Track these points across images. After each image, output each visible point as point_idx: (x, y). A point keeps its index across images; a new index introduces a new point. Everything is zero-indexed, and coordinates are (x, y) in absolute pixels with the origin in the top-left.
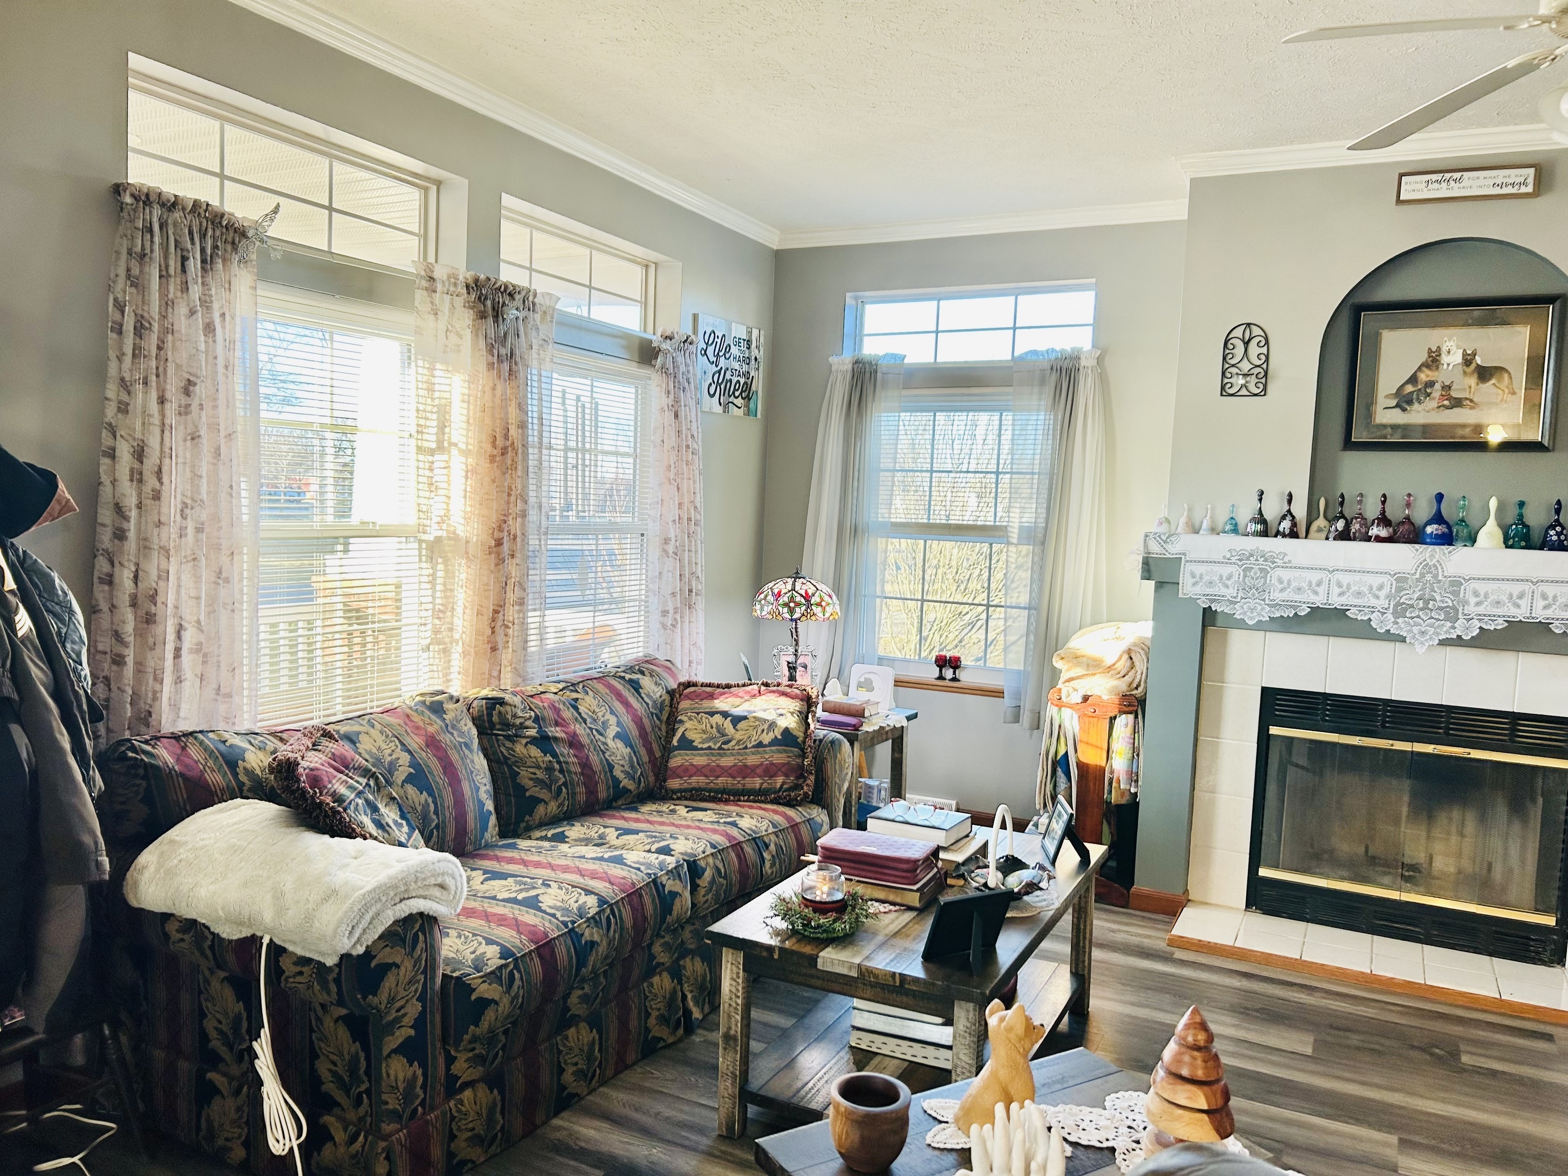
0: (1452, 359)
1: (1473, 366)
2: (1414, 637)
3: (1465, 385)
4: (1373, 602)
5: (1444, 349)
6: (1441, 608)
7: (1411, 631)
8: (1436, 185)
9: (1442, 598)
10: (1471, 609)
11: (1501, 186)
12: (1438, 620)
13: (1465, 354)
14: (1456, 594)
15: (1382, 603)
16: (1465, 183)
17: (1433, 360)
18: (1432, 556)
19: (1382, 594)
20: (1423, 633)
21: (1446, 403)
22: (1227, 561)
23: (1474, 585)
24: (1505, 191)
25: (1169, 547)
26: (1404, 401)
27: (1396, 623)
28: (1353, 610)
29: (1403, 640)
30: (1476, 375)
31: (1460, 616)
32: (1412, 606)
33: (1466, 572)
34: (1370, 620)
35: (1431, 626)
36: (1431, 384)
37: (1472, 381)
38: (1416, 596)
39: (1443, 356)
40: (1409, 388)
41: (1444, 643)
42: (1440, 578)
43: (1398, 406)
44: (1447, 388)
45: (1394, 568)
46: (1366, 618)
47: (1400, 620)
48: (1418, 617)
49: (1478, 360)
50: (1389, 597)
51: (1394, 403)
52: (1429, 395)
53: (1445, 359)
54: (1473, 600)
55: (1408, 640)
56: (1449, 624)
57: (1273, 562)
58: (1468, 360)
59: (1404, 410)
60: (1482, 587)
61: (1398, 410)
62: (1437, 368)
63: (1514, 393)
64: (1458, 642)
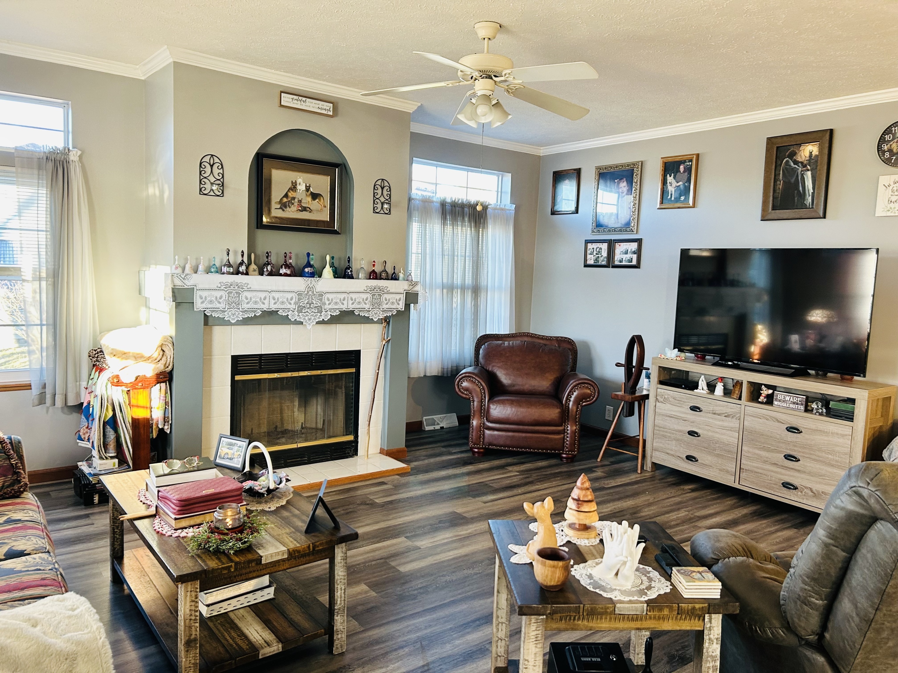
0: (301, 187)
1: (310, 192)
2: (306, 322)
3: (307, 201)
4: (289, 306)
5: (298, 182)
6: (316, 307)
7: (304, 319)
8: (296, 101)
9: (316, 302)
10: (327, 307)
11: (321, 109)
12: (315, 313)
13: (306, 186)
14: (321, 300)
15: (293, 306)
16: (307, 104)
17: (294, 187)
18: (311, 283)
19: (292, 302)
20: (310, 319)
21: (300, 208)
22: (218, 289)
23: (328, 295)
24: (323, 112)
25: (186, 282)
26: (283, 206)
27: (298, 316)
28: (281, 311)
29: (302, 323)
30: (311, 197)
31: (323, 310)
32: (304, 307)
33: (325, 290)
34: (288, 315)
35: (312, 315)
36: (294, 198)
37: (309, 199)
38: (306, 302)
39: (298, 185)
40: (285, 200)
41: (318, 323)
42: (315, 293)
43: (281, 208)
44: (300, 201)
45: (296, 289)
46: (286, 314)
47: (300, 314)
48: (307, 312)
49: (311, 189)
50: (295, 303)
51: (279, 206)
52: (293, 204)
53: (298, 187)
54: (327, 303)
55: (304, 323)
56: (319, 314)
57: (243, 288)
58: (308, 189)
59: (283, 210)
60: (331, 296)
61: (281, 210)
62: (296, 191)
63: (325, 207)
64: (323, 322)
